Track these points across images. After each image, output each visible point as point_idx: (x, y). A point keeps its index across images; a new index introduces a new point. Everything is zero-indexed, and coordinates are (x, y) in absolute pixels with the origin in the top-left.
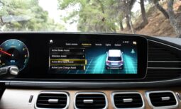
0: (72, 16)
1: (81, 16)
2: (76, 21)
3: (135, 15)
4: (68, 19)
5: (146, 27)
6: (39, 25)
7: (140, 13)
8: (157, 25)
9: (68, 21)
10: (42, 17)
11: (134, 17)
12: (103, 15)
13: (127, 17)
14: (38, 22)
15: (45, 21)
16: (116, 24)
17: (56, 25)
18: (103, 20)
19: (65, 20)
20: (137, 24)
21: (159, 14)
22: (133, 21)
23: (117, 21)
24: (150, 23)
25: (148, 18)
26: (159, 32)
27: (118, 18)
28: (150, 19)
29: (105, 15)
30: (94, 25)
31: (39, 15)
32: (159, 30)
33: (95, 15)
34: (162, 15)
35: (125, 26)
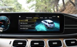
0: (32, 6)
1: (36, 6)
2: (34, 8)
3: (60, 5)
4: (31, 7)
5: (65, 10)
6: (18, 10)
7: (62, 5)
8: (70, 9)
9: (30, 8)
10: (19, 7)
11: (59, 6)
12: (46, 6)
13: (57, 6)
14: (17, 9)
15: (20, 9)
16: (52, 9)
17: (25, 10)
18: (46, 8)
19: (29, 8)
20: (61, 9)
21: (71, 5)
22: (59, 8)
23: (52, 8)
24: (67, 8)
25: (66, 7)
26: (71, 13)
27: (52, 7)
28: (67, 7)
29: (47, 6)
30: (42, 10)
31: (18, 6)
32: (71, 12)
33: (42, 5)
34: (72, 5)
35: (55, 10)
